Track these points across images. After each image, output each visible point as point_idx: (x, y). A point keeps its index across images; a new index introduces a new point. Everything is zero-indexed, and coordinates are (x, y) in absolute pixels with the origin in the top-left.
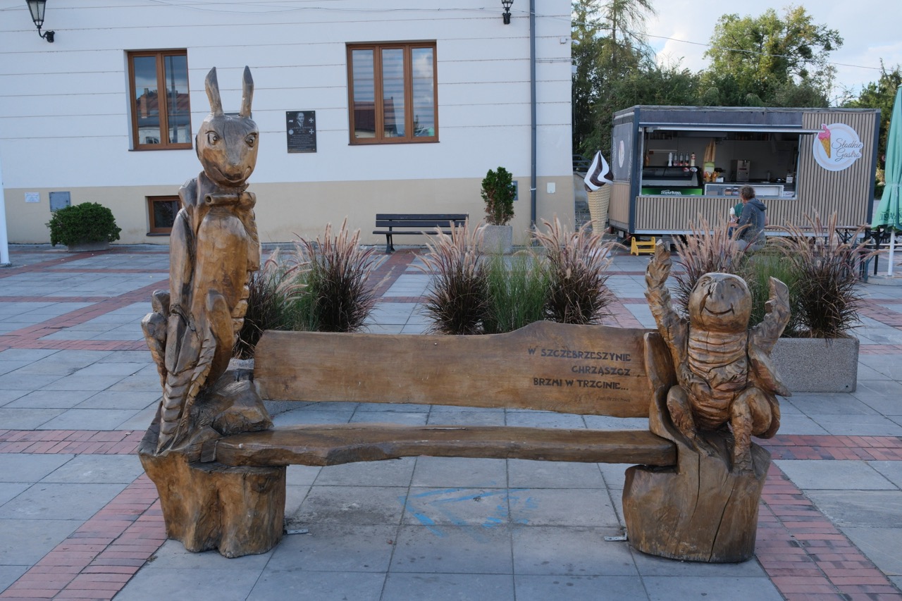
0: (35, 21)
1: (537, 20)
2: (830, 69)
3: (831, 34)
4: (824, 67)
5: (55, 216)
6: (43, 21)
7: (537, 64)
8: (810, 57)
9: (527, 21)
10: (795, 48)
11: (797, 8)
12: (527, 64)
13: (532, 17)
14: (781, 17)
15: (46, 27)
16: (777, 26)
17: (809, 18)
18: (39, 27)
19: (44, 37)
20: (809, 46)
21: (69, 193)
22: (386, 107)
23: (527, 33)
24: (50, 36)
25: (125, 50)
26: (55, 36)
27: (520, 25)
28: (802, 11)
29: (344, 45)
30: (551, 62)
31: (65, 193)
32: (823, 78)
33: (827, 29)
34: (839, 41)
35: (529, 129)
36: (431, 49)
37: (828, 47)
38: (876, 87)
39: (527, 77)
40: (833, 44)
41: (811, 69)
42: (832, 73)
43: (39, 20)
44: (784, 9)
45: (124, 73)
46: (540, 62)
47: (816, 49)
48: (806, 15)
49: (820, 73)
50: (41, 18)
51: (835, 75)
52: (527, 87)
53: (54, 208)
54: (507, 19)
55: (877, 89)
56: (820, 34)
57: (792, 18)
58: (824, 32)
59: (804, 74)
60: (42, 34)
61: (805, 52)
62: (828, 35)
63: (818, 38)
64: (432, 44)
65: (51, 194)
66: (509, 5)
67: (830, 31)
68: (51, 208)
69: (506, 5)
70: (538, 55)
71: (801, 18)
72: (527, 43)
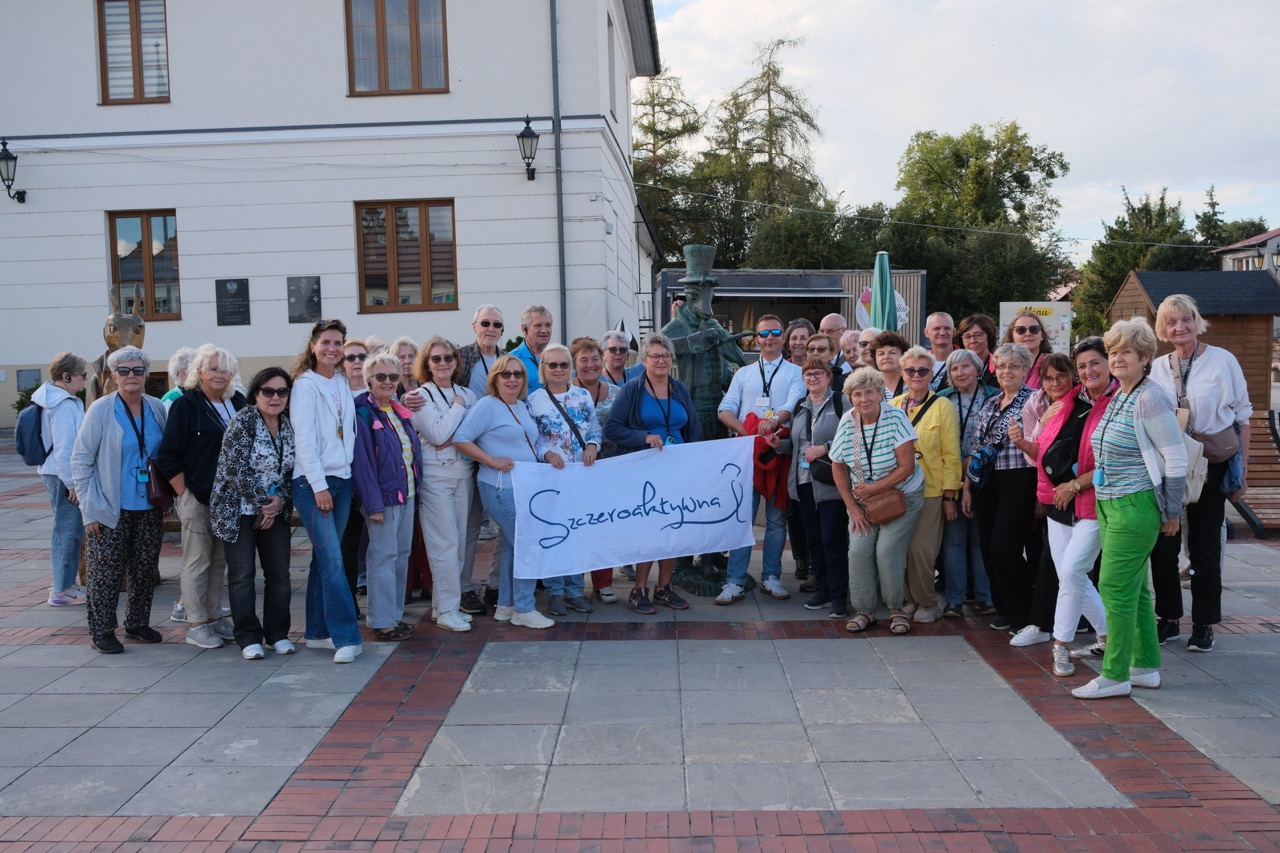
0: (3, 180)
1: (564, 176)
2: (1052, 202)
3: (1054, 157)
4: (1045, 199)
5: (22, 396)
6: (13, 180)
7: (565, 224)
8: (1029, 186)
9: (553, 177)
10: (1008, 174)
11: (1008, 124)
12: (554, 224)
13: (559, 173)
14: (989, 135)
15: (16, 187)
16: (983, 147)
17: (1025, 136)
18: (9, 187)
19: (14, 197)
20: (1026, 173)
21: (39, 370)
22: (402, 272)
23: (553, 189)
24: (21, 197)
25: (106, 212)
26: (26, 196)
27: (546, 183)
28: (1014, 128)
29: (352, 204)
30: (581, 221)
31: (34, 370)
32: (1044, 213)
33: (1049, 151)
34: (1064, 167)
35: (558, 293)
36: (450, 207)
37: (1051, 175)
38: (1125, 223)
39: (554, 236)
40: (1057, 170)
41: (1030, 201)
42: (1054, 207)
43: (8, 180)
44: (991, 126)
45: (103, 238)
46: (569, 220)
47: (1035, 177)
48: (1020, 133)
49: (1041, 208)
50: (11, 177)
51: (1058, 209)
52: (555, 248)
53: (22, 388)
54: (531, 174)
55: (1128, 225)
56: (1039, 158)
57: (1002, 136)
58: (1043, 155)
59: (1019, 207)
60: (12, 193)
61: (1023, 181)
62: (1049, 159)
63: (1037, 162)
64: (450, 202)
65: (19, 372)
66: (530, 160)
67: (1053, 153)
68: (18, 387)
69: (526, 160)
70: (566, 214)
71: (1013, 135)
72: (553, 200)
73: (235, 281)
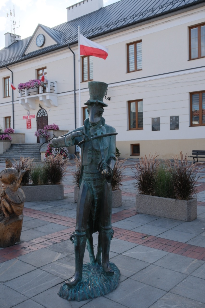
19: (107, 99)
26: (110, 99)
29: (188, 93)
73: (156, 118)
